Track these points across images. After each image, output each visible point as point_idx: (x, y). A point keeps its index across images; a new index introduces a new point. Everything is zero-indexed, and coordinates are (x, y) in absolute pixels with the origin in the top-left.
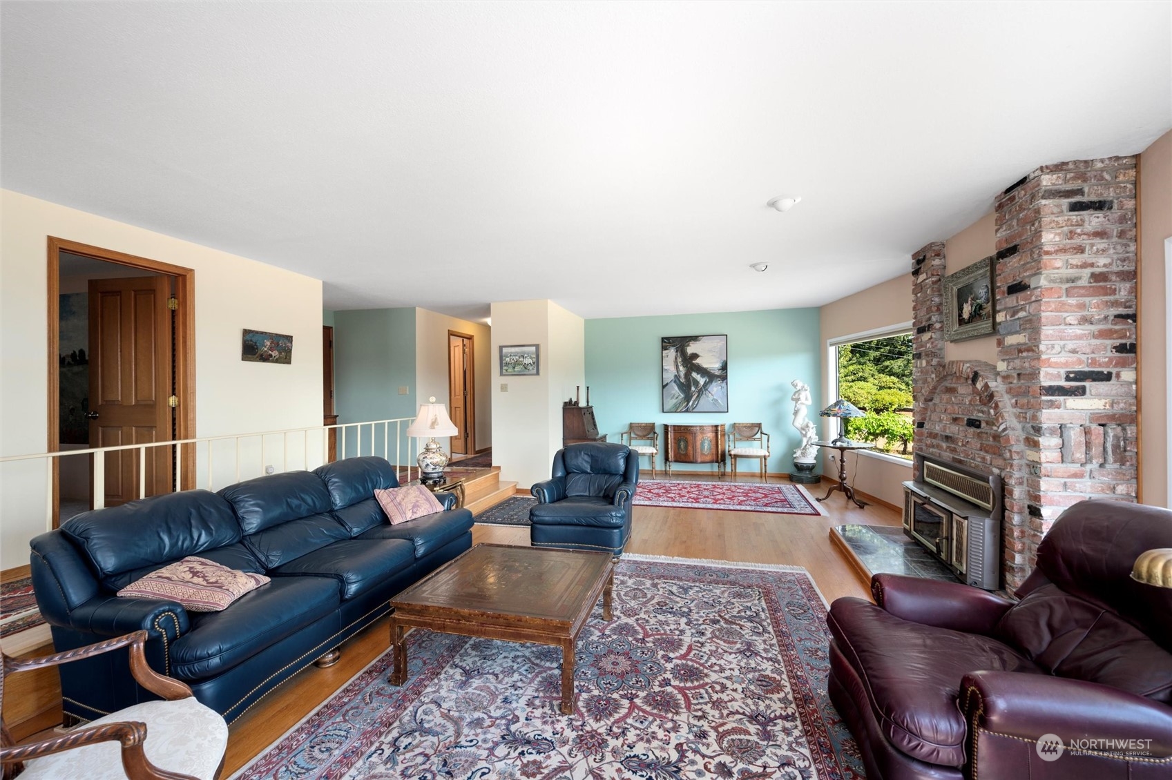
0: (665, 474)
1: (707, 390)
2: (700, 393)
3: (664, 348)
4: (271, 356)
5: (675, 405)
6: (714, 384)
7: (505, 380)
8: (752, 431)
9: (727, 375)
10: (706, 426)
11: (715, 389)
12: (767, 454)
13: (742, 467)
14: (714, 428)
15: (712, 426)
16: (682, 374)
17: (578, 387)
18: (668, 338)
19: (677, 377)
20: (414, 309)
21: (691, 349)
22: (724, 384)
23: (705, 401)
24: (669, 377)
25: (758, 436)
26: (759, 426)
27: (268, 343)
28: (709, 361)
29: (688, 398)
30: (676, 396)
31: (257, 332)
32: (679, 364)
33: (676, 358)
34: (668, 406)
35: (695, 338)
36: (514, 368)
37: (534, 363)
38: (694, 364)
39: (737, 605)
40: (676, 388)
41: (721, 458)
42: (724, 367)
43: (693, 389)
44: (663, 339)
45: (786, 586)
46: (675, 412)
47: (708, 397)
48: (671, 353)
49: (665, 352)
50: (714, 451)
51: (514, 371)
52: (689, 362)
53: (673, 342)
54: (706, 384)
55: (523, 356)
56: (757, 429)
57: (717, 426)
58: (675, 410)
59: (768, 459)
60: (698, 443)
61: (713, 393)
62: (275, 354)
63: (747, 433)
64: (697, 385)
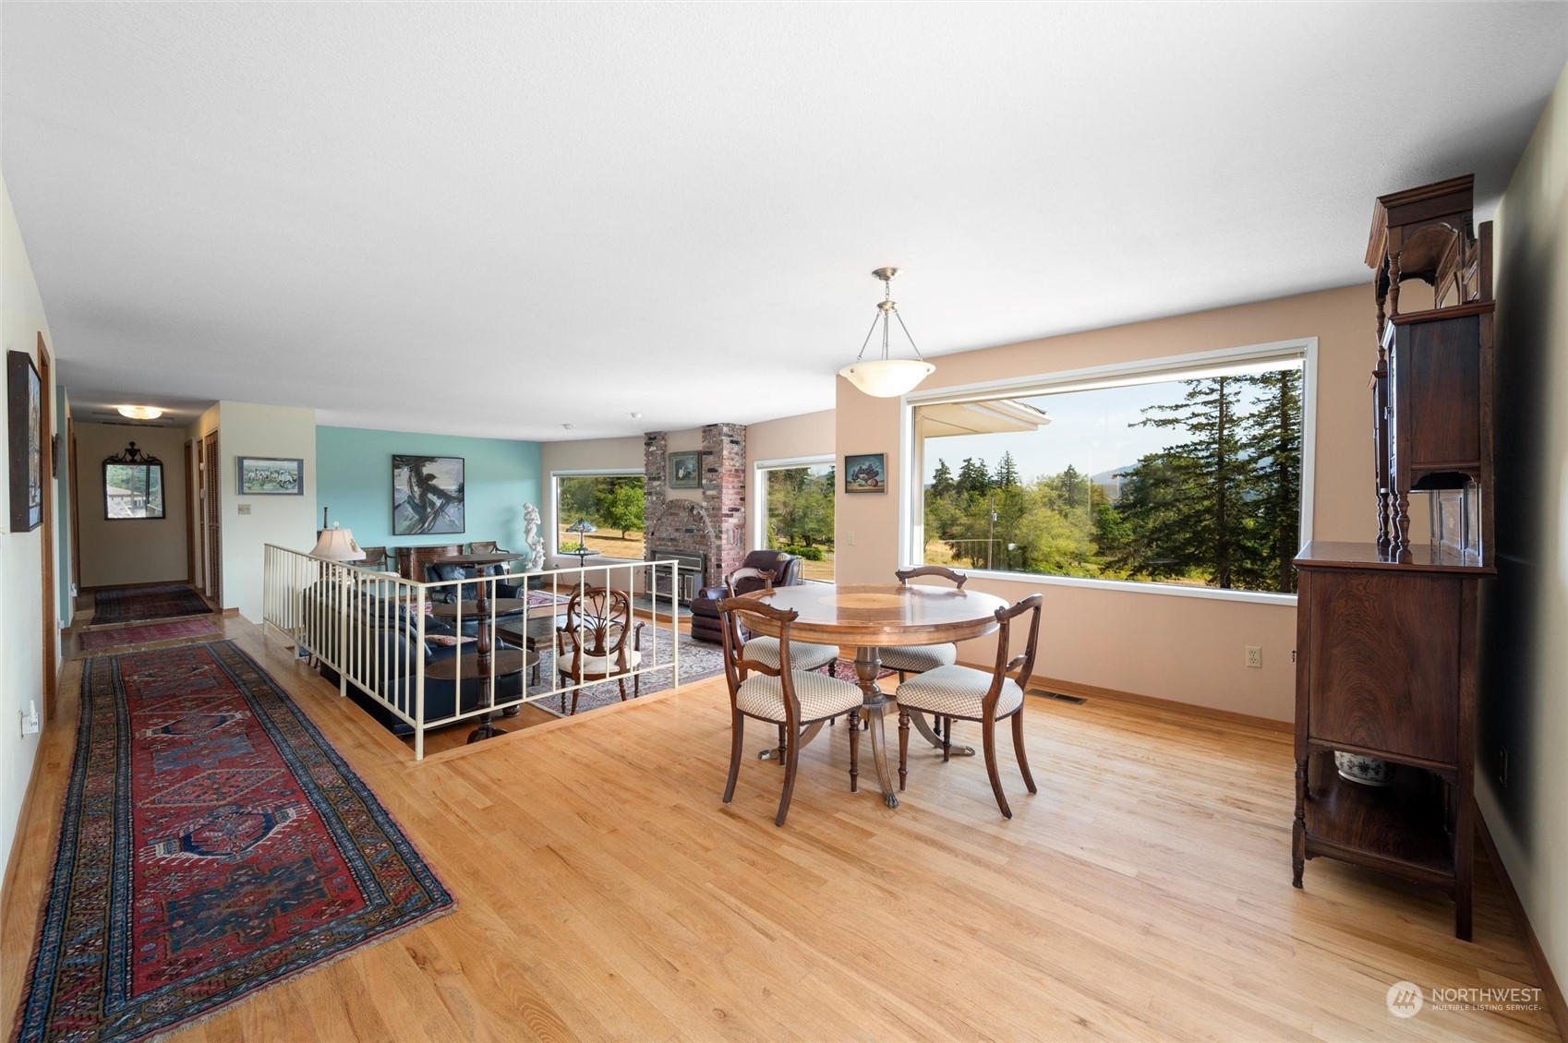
2: (436, 514)
3: (395, 466)
5: (409, 526)
6: (451, 505)
7: (246, 500)
8: (488, 550)
10: (438, 548)
11: (452, 510)
14: (457, 546)
15: (455, 545)
16: (417, 495)
17: (326, 508)
18: (400, 456)
19: (411, 499)
21: (427, 469)
22: (461, 506)
23: (441, 523)
24: (402, 496)
25: (494, 553)
26: (494, 544)
28: (446, 483)
29: (423, 520)
30: (410, 517)
33: (410, 478)
34: (399, 529)
35: (431, 459)
36: (262, 485)
37: (295, 481)
40: (410, 509)
42: (461, 489)
43: (429, 510)
44: (394, 457)
48: (404, 473)
49: (397, 471)
51: (263, 489)
52: (425, 483)
54: (442, 506)
55: (277, 472)
56: (492, 547)
57: (460, 544)
58: (409, 532)
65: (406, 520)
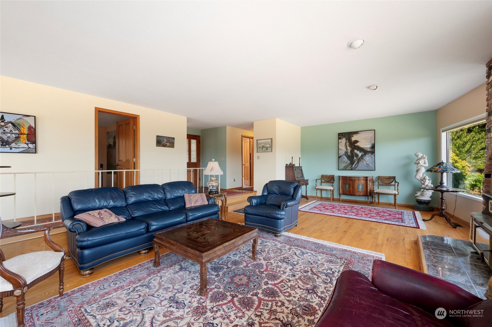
0: (338, 200)
1: (363, 159)
2: (359, 160)
3: (339, 138)
4: (167, 145)
5: (345, 166)
6: (367, 156)
7: (259, 154)
8: (390, 181)
9: (374, 151)
10: (360, 177)
11: (368, 158)
12: (397, 193)
13: (383, 200)
14: (365, 179)
15: (364, 177)
16: (349, 151)
17: (292, 157)
18: (342, 134)
19: (346, 153)
20: (226, 127)
21: (354, 138)
22: (373, 156)
23: (361, 165)
24: (342, 152)
25: (393, 183)
26: (394, 178)
27: (166, 140)
28: (364, 143)
29: (352, 163)
30: (346, 162)
31: (161, 136)
32: (348, 146)
33: (346, 143)
34: (341, 167)
35: (356, 133)
36: (262, 149)
37: (270, 147)
38: (356, 146)
39: (325, 266)
40: (346, 158)
41: (370, 194)
42: (373, 147)
43: (355, 158)
44: (339, 134)
45: (364, 262)
46: (345, 170)
47: (363, 162)
48: (344, 140)
49: (340, 140)
50: (365, 190)
51: (262, 150)
52: (353, 145)
53: (344, 135)
54: (362, 156)
55: (266, 144)
56: (393, 179)
57: (367, 177)
58: (345, 169)
59: (397, 197)
60: (356, 186)
61: (366, 160)
62: (168, 144)
63: (387, 182)
64: (357, 156)
65: (344, 163)
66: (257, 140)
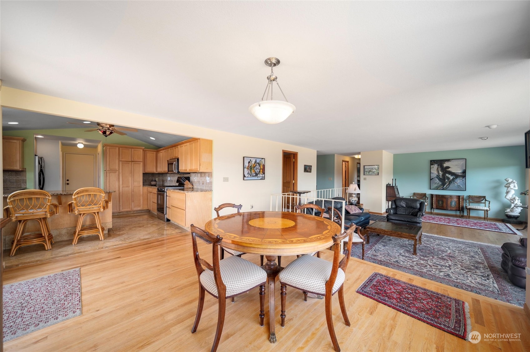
0: (431, 213)
1: (454, 181)
2: (450, 182)
3: (431, 164)
4: (308, 171)
5: (437, 187)
7: (365, 176)
8: (480, 199)
9: (466, 176)
10: (453, 196)
12: (488, 209)
13: (473, 214)
14: (458, 197)
15: (457, 196)
17: (393, 179)
18: (434, 161)
19: (438, 177)
20: (334, 155)
22: (464, 179)
25: (484, 201)
26: (484, 197)
27: (308, 168)
28: (456, 168)
29: (444, 184)
30: (437, 183)
31: (306, 165)
32: (439, 171)
33: (438, 168)
34: (433, 187)
35: (448, 160)
36: (369, 172)
37: (377, 171)
38: (447, 171)
40: (438, 180)
41: (461, 209)
42: (464, 172)
43: (446, 181)
44: (431, 161)
46: (437, 189)
47: (454, 184)
48: (436, 166)
49: (432, 166)
50: (458, 206)
51: (369, 174)
52: (445, 170)
53: (436, 162)
54: (453, 179)
55: (372, 169)
56: (483, 198)
57: (459, 196)
58: (437, 188)
59: (489, 212)
60: (449, 202)
61: (458, 183)
63: (477, 200)
64: (449, 179)
65: (436, 184)
66: (364, 166)
